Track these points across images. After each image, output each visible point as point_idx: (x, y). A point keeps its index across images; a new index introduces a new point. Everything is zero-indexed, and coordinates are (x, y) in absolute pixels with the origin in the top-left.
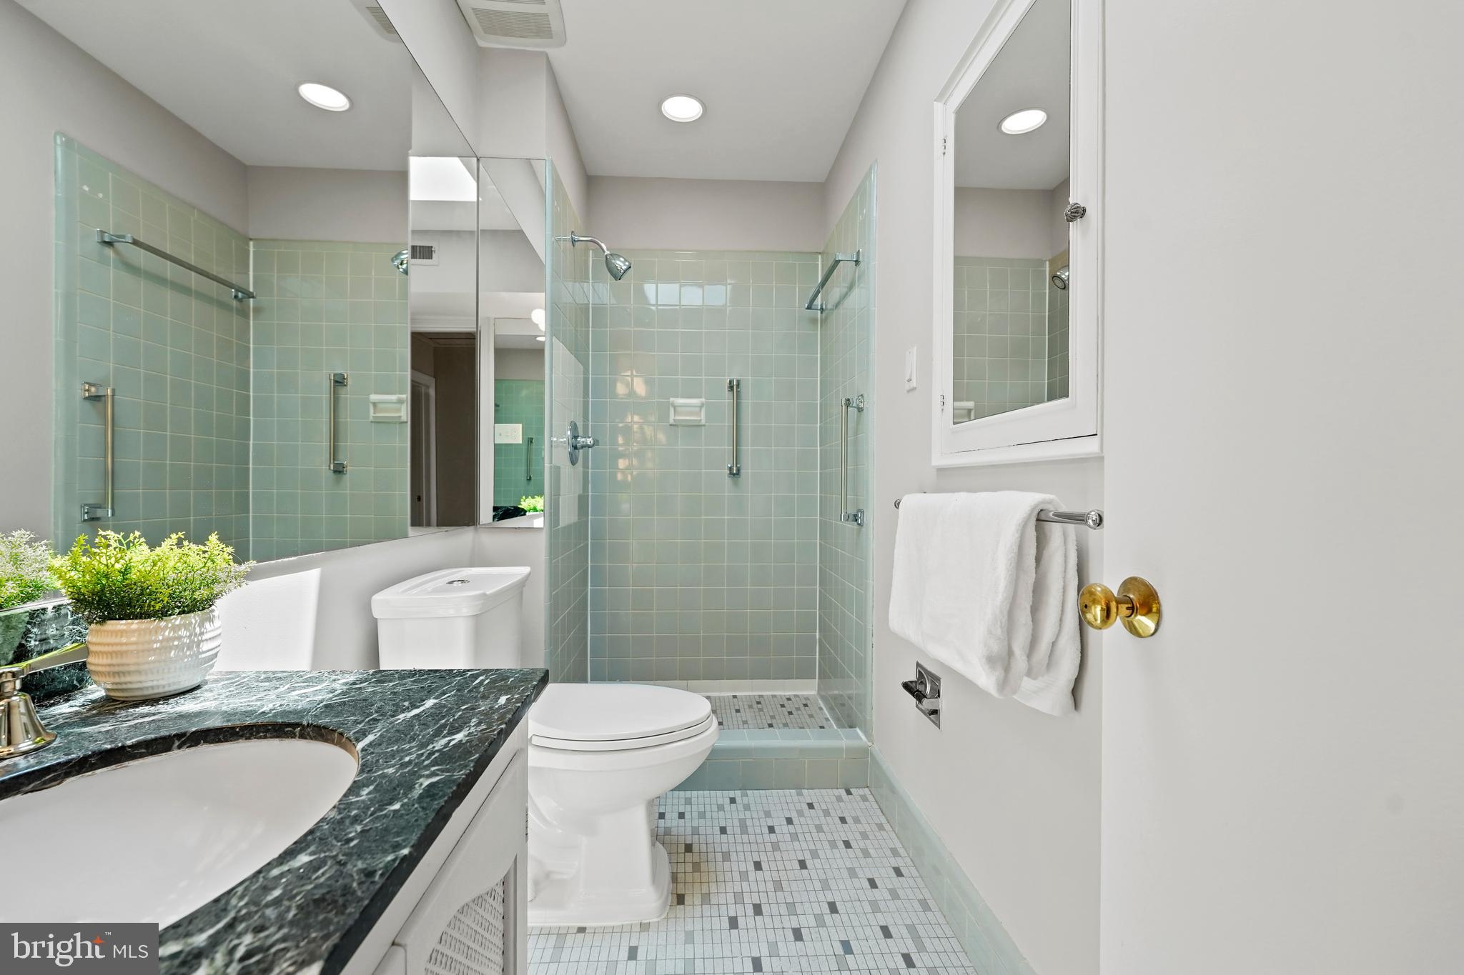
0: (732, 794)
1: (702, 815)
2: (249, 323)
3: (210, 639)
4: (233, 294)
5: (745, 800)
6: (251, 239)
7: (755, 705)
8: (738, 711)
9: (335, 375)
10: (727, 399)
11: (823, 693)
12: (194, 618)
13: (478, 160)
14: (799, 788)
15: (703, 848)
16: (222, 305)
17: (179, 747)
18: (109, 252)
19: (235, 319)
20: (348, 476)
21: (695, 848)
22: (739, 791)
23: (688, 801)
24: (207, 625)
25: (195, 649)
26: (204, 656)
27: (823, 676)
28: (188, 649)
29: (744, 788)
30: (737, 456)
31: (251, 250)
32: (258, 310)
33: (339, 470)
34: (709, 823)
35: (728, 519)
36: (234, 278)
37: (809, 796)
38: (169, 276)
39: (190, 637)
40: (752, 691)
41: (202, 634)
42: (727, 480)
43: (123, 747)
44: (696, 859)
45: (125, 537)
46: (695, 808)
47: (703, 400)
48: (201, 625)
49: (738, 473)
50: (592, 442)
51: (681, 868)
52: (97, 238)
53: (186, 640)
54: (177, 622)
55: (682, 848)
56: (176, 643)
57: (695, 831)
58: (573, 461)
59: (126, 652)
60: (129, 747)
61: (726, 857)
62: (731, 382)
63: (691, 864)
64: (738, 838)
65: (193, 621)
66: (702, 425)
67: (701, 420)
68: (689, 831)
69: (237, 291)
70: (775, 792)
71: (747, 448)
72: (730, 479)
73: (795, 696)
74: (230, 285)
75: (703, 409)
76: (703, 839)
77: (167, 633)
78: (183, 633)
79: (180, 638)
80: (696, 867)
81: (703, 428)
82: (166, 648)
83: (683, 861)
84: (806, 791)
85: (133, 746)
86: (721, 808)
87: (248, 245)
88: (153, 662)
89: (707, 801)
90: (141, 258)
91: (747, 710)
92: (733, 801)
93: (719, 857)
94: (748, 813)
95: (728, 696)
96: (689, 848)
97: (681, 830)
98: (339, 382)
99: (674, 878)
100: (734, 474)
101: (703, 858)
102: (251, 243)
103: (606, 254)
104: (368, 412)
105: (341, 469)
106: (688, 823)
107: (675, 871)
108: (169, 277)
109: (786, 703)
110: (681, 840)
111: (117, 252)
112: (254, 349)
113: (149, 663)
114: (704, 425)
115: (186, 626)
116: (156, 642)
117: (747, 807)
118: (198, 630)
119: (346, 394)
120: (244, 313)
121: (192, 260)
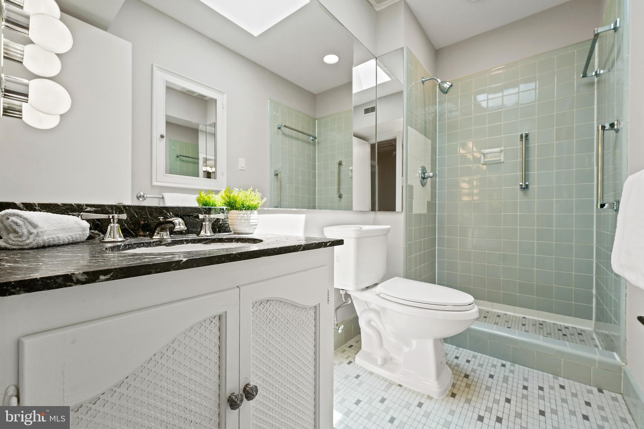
0: (504, 362)
1: (481, 365)
2: (316, 148)
3: (253, 219)
4: (311, 139)
5: (512, 368)
6: (316, 119)
7: (538, 325)
8: (524, 325)
9: (339, 161)
10: (519, 146)
11: (597, 330)
12: (249, 212)
13: (376, 59)
14: (556, 375)
15: (476, 379)
16: (309, 143)
17: (234, 242)
18: (280, 130)
19: (312, 147)
20: (343, 198)
21: (470, 377)
22: (510, 363)
23: (475, 357)
24: (252, 214)
25: (248, 221)
26: (251, 224)
27: (598, 319)
28: (247, 221)
29: (514, 362)
30: (526, 177)
31: (317, 122)
32: (318, 143)
33: (340, 196)
34: (483, 370)
35: (520, 215)
36: (311, 134)
37: (562, 381)
38: (294, 136)
39: (247, 217)
40: (538, 317)
41: (250, 217)
42: (519, 192)
43: (223, 238)
44: (469, 382)
45: (239, 190)
46: (477, 361)
47: (502, 148)
48: (250, 214)
49: (527, 187)
50: (432, 175)
51: (459, 383)
52: (277, 128)
53: (246, 218)
54: (244, 212)
55: (463, 375)
56: (244, 218)
57: (474, 371)
58: (423, 185)
59: (234, 219)
60: (224, 239)
61: (488, 388)
62: (521, 136)
63: (465, 384)
64: (500, 383)
65: (248, 212)
66: (502, 163)
67: (501, 160)
68: (470, 369)
69: (312, 137)
70: (535, 371)
71: (534, 173)
72: (521, 191)
73: (573, 327)
74: (310, 136)
75: (503, 154)
76: (477, 375)
77: (242, 215)
78: (245, 215)
79: (245, 217)
80: (468, 386)
81: (503, 164)
82: (241, 219)
83: (461, 380)
84: (562, 379)
85: (225, 239)
86: (494, 366)
87: (316, 121)
88: (239, 222)
89: (487, 360)
90: (287, 131)
91: (531, 326)
92: (503, 365)
93: (484, 387)
94: (511, 375)
95: (519, 317)
96: (467, 376)
97: (466, 367)
98: (340, 164)
99: (454, 385)
100: (524, 188)
101: (474, 383)
102: (317, 120)
103: (439, 82)
104: (349, 174)
105: (341, 196)
106: (470, 366)
107: (455, 382)
108: (300, 138)
109: (563, 329)
110: (464, 371)
111: (281, 130)
112: (318, 156)
113: (237, 223)
114: (503, 162)
115: (246, 214)
116: (239, 217)
117: (512, 372)
118: (249, 216)
119: (343, 168)
120: (314, 145)
121: (300, 129)
